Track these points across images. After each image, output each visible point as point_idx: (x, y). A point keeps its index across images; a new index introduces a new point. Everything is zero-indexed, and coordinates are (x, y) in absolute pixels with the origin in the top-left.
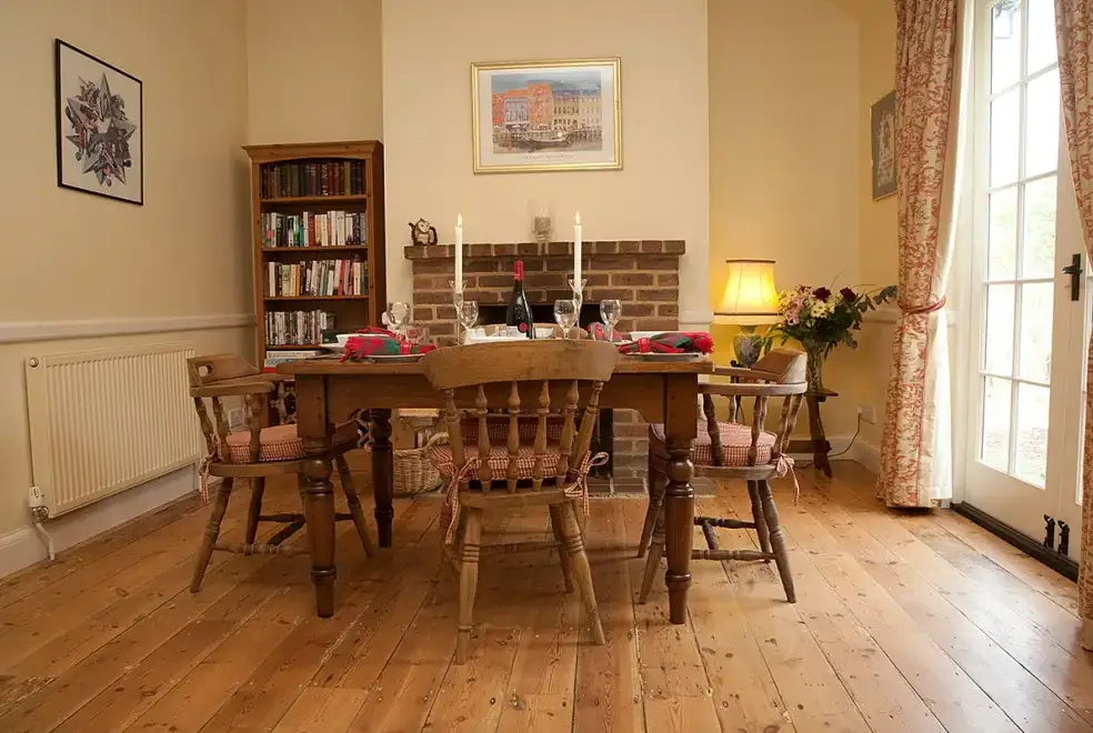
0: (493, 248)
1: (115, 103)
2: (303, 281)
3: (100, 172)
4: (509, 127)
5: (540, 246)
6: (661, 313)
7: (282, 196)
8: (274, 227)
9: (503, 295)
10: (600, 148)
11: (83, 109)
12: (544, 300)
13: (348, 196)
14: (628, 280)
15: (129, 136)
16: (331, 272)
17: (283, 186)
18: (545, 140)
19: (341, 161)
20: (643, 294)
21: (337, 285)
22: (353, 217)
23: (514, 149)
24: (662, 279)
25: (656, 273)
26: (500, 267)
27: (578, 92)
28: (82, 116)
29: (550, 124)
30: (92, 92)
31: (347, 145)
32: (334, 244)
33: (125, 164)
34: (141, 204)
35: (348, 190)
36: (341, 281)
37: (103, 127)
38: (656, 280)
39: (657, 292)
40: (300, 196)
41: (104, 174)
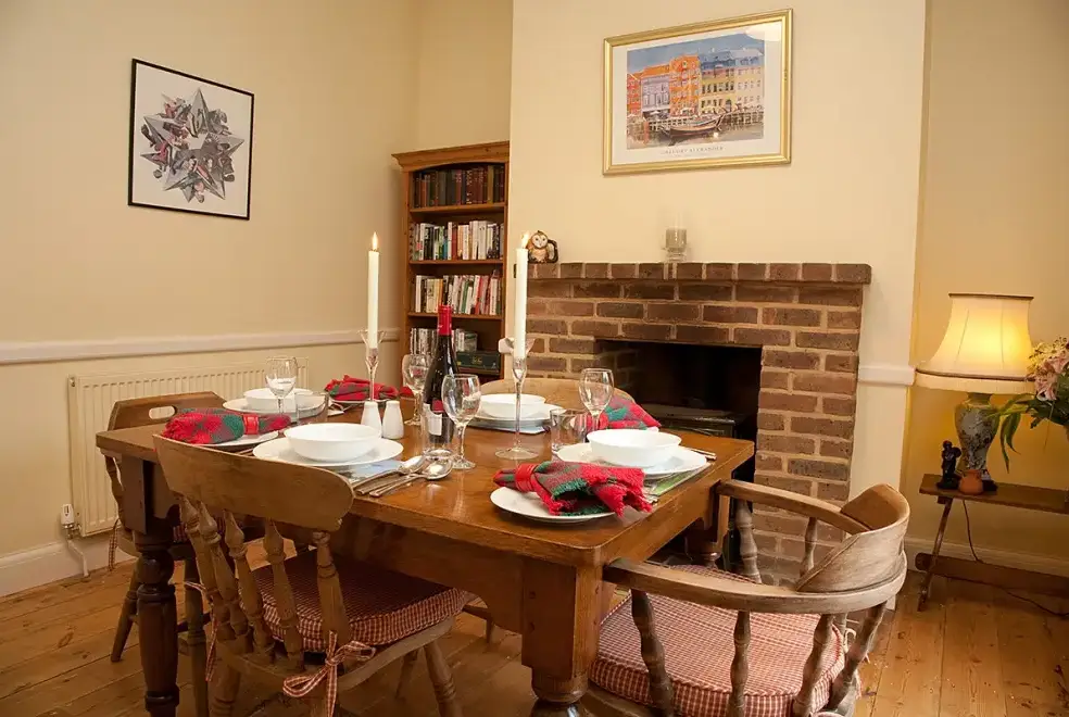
0: (610, 269)
1: (213, 120)
2: (445, 296)
3: (189, 189)
4: (646, 115)
5: (666, 267)
6: (829, 367)
7: (431, 206)
8: (422, 239)
9: (625, 328)
10: (759, 135)
11: (167, 127)
12: (674, 337)
13: (490, 204)
14: (785, 316)
15: (233, 150)
16: (470, 288)
17: (432, 194)
18: (690, 127)
19: (485, 165)
20: (806, 339)
21: (475, 302)
22: (494, 227)
23: (652, 142)
24: (834, 319)
25: (825, 310)
26: (622, 293)
27: (734, 62)
28: (167, 135)
29: (696, 107)
30: (181, 110)
31: (487, 147)
32: (474, 258)
33: (226, 179)
34: (247, 218)
35: (490, 198)
36: (478, 299)
37: (195, 143)
38: (824, 319)
39: (825, 335)
40: (447, 205)
41: (194, 190)
